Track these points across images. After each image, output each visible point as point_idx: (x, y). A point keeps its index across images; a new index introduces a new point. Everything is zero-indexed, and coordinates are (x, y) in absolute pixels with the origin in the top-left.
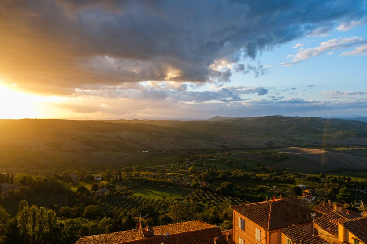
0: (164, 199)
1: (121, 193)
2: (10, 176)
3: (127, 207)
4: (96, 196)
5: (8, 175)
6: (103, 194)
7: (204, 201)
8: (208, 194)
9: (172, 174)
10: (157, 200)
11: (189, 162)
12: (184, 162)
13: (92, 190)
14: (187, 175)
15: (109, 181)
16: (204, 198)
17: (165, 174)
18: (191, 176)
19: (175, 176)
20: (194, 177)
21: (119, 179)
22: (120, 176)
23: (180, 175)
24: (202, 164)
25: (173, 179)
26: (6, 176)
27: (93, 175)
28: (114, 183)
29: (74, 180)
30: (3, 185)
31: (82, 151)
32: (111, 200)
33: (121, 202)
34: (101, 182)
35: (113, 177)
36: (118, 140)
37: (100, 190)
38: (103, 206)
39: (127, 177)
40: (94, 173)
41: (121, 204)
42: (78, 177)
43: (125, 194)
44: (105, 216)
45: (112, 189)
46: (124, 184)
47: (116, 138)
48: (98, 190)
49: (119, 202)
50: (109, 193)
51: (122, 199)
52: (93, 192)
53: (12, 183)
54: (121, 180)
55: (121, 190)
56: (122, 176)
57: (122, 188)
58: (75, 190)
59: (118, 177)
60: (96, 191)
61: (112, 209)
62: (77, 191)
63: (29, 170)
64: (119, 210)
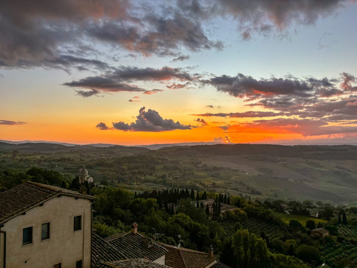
1: (346, 239)
2: (227, 196)
3: (354, 260)
4: (312, 235)
5: (226, 195)
6: (320, 235)
13: (307, 226)
15: (328, 219)
21: (342, 220)
22: (345, 217)
26: (224, 196)
27: (308, 209)
28: (335, 225)
29: (286, 211)
30: (221, 204)
31: (295, 181)
32: (331, 245)
33: (346, 251)
34: (319, 220)
35: (333, 217)
36: (341, 170)
37: (317, 230)
38: (321, 250)
39: (354, 219)
40: (309, 207)
41: (345, 253)
42: (290, 209)
43: (352, 242)
44: (323, 263)
45: (332, 231)
46: (350, 228)
47: (337, 167)
48: (314, 229)
49: (342, 251)
50: (329, 235)
51: (347, 248)
52: (308, 229)
53: (229, 203)
54: (345, 222)
55: (346, 235)
56: (347, 217)
57: (346, 233)
58: (287, 222)
59: (342, 218)
60: (312, 229)
61: (333, 256)
62: (290, 224)
63: (243, 193)
64: (342, 260)
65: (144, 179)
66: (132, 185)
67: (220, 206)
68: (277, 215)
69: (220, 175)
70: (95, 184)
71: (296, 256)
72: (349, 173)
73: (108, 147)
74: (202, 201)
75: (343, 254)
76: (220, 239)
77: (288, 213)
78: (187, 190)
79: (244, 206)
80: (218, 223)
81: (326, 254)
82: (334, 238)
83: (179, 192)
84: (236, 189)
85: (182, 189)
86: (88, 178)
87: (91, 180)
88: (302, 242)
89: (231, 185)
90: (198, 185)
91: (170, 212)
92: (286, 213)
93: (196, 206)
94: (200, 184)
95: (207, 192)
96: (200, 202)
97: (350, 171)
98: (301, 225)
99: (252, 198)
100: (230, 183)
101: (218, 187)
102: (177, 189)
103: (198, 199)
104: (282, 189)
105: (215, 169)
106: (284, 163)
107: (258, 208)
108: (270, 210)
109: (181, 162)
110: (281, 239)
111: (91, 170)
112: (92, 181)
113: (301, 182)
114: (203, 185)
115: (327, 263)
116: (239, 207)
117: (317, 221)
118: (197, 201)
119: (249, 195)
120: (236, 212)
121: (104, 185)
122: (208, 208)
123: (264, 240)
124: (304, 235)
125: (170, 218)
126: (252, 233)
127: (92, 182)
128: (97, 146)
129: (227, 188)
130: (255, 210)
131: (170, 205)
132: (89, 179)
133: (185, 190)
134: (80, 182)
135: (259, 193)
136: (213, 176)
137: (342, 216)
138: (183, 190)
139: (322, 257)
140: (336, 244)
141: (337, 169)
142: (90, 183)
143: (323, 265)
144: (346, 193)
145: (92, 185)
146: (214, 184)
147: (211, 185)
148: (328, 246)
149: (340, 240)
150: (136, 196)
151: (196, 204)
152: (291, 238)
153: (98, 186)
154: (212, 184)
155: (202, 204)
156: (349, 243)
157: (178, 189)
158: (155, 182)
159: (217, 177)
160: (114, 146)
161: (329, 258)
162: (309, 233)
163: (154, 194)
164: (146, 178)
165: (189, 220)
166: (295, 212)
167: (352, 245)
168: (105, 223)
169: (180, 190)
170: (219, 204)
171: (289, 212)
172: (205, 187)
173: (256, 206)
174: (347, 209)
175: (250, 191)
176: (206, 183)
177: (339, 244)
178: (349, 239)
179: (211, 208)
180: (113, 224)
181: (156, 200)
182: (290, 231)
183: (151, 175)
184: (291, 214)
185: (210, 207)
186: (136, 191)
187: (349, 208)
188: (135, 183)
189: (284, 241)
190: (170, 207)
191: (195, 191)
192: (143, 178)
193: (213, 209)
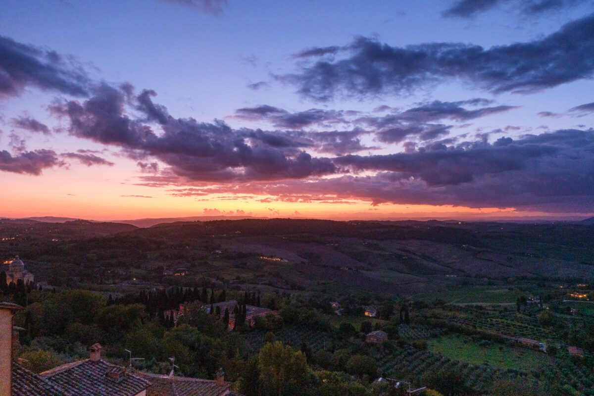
0: (485, 366)
1: (409, 342)
4: (367, 341)
5: (255, 294)
6: (378, 340)
7: (575, 386)
8: (584, 372)
9: (502, 322)
10: (472, 366)
11: (539, 303)
12: (528, 301)
13: (361, 330)
14: (535, 328)
15: (387, 318)
16: (574, 379)
17: (489, 320)
18: (543, 329)
19: (508, 326)
20: (550, 332)
21: (404, 318)
22: (407, 315)
23: (519, 326)
24: (569, 309)
25: (505, 331)
26: (251, 295)
27: (363, 307)
28: (396, 325)
29: (337, 312)
30: (247, 307)
31: (349, 269)
32: (391, 352)
33: (408, 359)
34: (377, 320)
35: (394, 314)
36: (404, 253)
37: (374, 333)
38: (378, 360)
39: (417, 316)
40: (365, 304)
41: (407, 361)
42: (342, 308)
43: (415, 346)
44: (380, 377)
45: (392, 333)
46: (413, 328)
47: (400, 249)
48: (371, 332)
49: (404, 358)
50: (388, 339)
51: (409, 354)
52: (362, 334)
53: (258, 305)
54: (408, 321)
55: (408, 338)
56: (410, 314)
57: (409, 335)
58: (337, 326)
59: (403, 316)
60: (367, 333)
61: (392, 367)
62: (340, 329)
63: (280, 289)
64: (403, 371)
65: (126, 274)
66: (105, 283)
67: (245, 310)
68: (324, 318)
69: (248, 265)
70: (38, 285)
71: (346, 371)
72: (413, 257)
73: (63, 222)
74: (219, 304)
75: (404, 362)
76: (243, 358)
77: (339, 314)
78: (195, 289)
79: (281, 308)
80: (241, 335)
81: (383, 365)
82: (394, 342)
83: (184, 293)
84: (270, 284)
85: (188, 288)
86: (24, 275)
87: (29, 278)
88: (354, 353)
89: (264, 278)
90: (214, 280)
91: (169, 324)
92: (336, 314)
93: (208, 312)
94: (218, 278)
95: (227, 291)
96: (215, 305)
97: (414, 254)
98: (354, 329)
99: (291, 295)
100: (261, 276)
101: (243, 282)
102: (180, 288)
103: (213, 301)
104: (332, 281)
105: (241, 256)
106: (336, 245)
107: (299, 310)
108: (315, 310)
109: (187, 247)
110: (329, 350)
111: (31, 261)
112: (32, 279)
113: (357, 270)
114: (222, 279)
115: (384, 376)
116: (273, 309)
117: (374, 323)
118: (210, 305)
119: (288, 292)
120: (268, 317)
121: (54, 287)
122: (227, 313)
123: (303, 353)
124: (358, 341)
125: (167, 333)
126: (287, 346)
127: (31, 282)
128: (42, 221)
129: (258, 284)
130: (295, 313)
131: (167, 313)
132: (27, 276)
133: (192, 289)
134: (8, 282)
135: (300, 289)
136: (237, 267)
137: (403, 314)
138: (190, 290)
139: (379, 370)
140: (396, 350)
141: (399, 252)
142: (27, 284)
143: (380, 379)
144: (409, 283)
145: (32, 286)
146: (238, 278)
147: (233, 279)
148: (387, 354)
149: (401, 344)
150: (110, 302)
151: (209, 309)
152: (341, 347)
153: (43, 287)
154: (235, 278)
155: (218, 309)
156: (411, 347)
157: (182, 289)
158: (144, 278)
159: (243, 268)
160: (74, 220)
161: (387, 369)
162: (364, 338)
163: (142, 298)
164: (130, 272)
165: (197, 334)
166: (348, 312)
167: (415, 350)
168: (52, 348)
169: (184, 289)
170: (244, 307)
171: (341, 312)
172: (224, 283)
173: (297, 307)
174: (410, 303)
175: (289, 286)
176: (227, 277)
177: (399, 350)
178: (412, 343)
179: (232, 313)
180: (67, 349)
181: (143, 306)
182: (340, 339)
183: (138, 267)
184: (342, 315)
185: (230, 312)
186: (111, 293)
187: (412, 302)
188: (111, 281)
189: (333, 352)
190: (167, 316)
191: (209, 290)
192: (124, 273)
193: (234, 315)
